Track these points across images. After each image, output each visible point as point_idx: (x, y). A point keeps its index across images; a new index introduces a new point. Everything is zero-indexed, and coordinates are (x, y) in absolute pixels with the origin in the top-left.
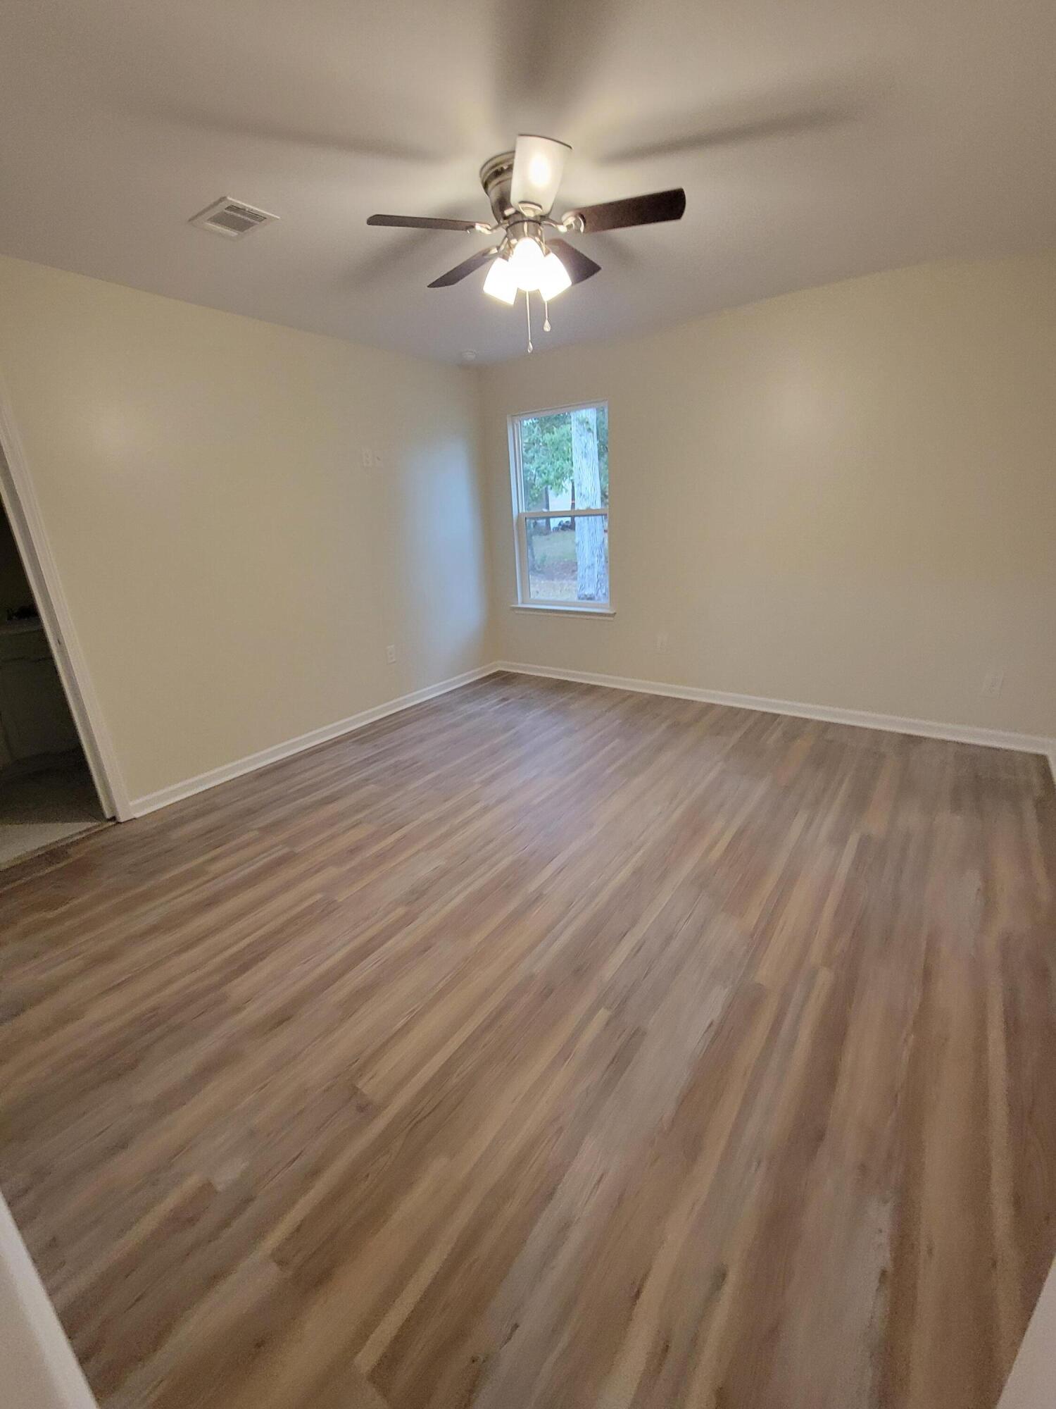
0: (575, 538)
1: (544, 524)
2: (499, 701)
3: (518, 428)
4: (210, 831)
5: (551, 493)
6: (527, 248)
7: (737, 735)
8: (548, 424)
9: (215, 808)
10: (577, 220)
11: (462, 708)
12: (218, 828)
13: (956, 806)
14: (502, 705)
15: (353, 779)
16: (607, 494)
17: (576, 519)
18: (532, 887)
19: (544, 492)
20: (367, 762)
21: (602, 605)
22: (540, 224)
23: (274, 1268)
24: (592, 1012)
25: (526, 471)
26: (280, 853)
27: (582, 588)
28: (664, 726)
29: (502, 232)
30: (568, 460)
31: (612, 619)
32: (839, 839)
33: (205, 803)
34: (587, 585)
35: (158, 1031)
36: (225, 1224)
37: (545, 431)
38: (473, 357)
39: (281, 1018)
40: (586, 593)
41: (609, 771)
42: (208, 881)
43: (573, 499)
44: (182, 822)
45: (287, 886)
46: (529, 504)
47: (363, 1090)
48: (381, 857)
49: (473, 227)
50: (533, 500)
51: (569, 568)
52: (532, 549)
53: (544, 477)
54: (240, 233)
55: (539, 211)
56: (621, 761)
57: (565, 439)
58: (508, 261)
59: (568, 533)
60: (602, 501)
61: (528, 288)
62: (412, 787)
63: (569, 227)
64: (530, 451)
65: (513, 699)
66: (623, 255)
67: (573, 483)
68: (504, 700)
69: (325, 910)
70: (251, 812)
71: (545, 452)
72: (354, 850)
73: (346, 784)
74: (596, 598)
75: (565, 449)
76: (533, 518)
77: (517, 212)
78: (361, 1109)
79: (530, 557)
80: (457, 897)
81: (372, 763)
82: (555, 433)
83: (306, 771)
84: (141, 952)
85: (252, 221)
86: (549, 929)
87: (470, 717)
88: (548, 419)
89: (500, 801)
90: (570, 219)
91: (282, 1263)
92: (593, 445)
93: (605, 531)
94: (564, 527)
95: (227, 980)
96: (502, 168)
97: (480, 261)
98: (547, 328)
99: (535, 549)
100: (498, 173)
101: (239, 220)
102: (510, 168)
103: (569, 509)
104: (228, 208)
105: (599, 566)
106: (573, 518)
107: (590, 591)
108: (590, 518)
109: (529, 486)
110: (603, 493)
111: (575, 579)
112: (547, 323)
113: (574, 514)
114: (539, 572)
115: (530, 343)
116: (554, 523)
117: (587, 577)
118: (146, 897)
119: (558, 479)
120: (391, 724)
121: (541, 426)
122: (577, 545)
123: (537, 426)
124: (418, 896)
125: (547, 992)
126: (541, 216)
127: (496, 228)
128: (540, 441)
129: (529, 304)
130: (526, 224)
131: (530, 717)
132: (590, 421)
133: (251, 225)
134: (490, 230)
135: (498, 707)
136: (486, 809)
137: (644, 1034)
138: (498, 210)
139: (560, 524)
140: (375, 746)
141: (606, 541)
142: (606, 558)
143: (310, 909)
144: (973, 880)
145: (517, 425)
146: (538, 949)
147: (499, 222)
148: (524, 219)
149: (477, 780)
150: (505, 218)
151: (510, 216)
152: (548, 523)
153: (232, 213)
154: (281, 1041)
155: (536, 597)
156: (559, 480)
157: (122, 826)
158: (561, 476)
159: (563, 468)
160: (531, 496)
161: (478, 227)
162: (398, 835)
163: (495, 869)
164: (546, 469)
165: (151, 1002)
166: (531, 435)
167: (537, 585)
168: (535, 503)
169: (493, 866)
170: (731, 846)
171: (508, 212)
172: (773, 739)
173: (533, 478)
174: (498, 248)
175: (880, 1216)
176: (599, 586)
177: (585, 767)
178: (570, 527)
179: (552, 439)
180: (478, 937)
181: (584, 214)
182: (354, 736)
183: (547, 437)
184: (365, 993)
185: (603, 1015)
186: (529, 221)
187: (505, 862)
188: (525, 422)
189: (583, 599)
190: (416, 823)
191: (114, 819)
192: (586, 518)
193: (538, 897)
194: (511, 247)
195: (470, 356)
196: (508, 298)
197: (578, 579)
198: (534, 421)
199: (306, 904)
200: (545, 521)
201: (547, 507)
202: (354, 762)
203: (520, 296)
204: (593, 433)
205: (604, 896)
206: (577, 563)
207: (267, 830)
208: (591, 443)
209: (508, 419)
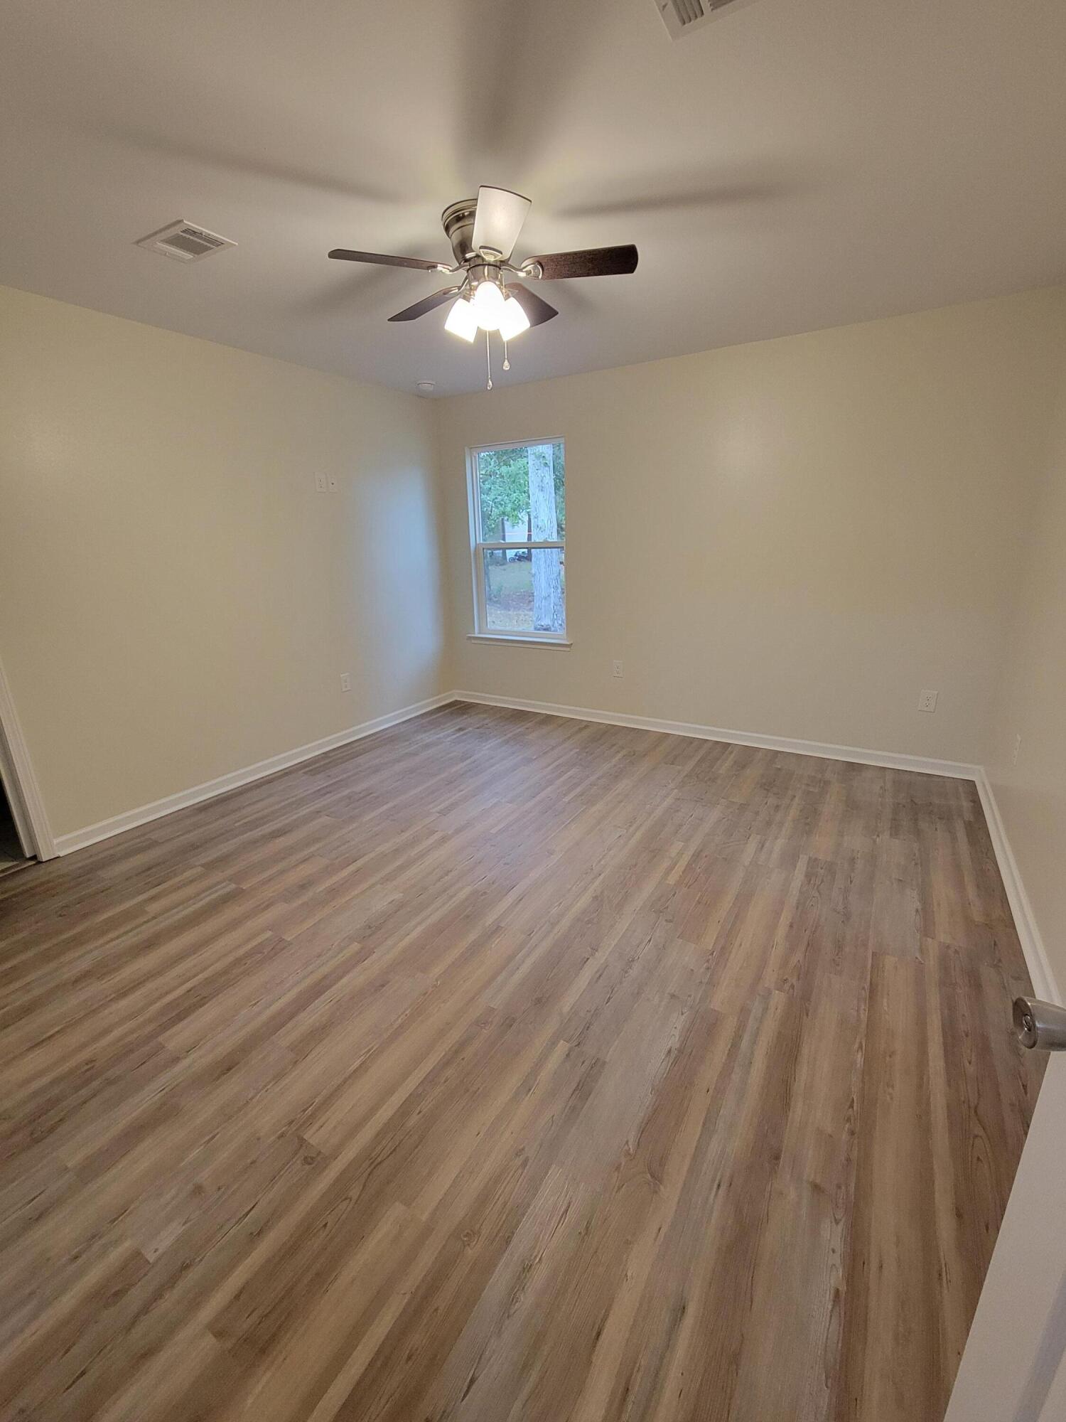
0: (531, 569)
1: (501, 555)
2: (456, 730)
3: (475, 459)
4: (149, 869)
5: (508, 525)
6: (488, 291)
7: (691, 764)
8: (505, 457)
9: (154, 844)
10: (535, 268)
11: (418, 738)
12: (159, 864)
13: (895, 830)
14: (458, 735)
15: (304, 811)
16: (563, 526)
17: (532, 550)
18: (490, 919)
19: (501, 523)
20: (321, 793)
21: (559, 635)
22: (500, 269)
23: (210, 1341)
24: (553, 1044)
25: (483, 502)
26: (228, 889)
27: (539, 619)
28: (620, 756)
29: (463, 273)
30: (524, 493)
31: (568, 649)
32: (789, 859)
33: (140, 840)
34: (543, 616)
35: (95, 1084)
36: (158, 1295)
37: (502, 464)
38: (431, 388)
39: (227, 1066)
40: (543, 624)
41: (566, 799)
42: (148, 921)
43: (530, 530)
44: (113, 860)
45: (234, 924)
46: (486, 534)
47: (311, 1141)
48: (334, 892)
49: (435, 267)
50: (490, 531)
51: (526, 598)
52: (489, 580)
53: (501, 509)
54: (196, 256)
55: (499, 257)
56: (579, 790)
57: (522, 472)
58: (469, 302)
59: (524, 564)
60: (558, 533)
61: (489, 327)
62: (368, 818)
63: (529, 273)
64: (487, 483)
65: (470, 729)
66: (580, 303)
67: (529, 515)
68: (461, 729)
69: (273, 950)
70: (194, 847)
71: (502, 485)
72: (303, 887)
73: (295, 817)
74: (553, 629)
75: (522, 481)
76: (489, 549)
77: (478, 256)
78: (308, 1161)
79: (487, 588)
80: (414, 931)
81: (325, 794)
82: (512, 466)
83: (254, 803)
84: (73, 1001)
85: (209, 245)
86: (511, 958)
87: (427, 746)
88: (505, 453)
89: (458, 831)
90: (529, 266)
91: (219, 1334)
92: (549, 479)
93: (561, 563)
94: (520, 558)
95: (164, 1028)
96: (463, 214)
97: (441, 299)
98: (506, 366)
99: (491, 579)
100: (459, 219)
101: (195, 243)
102: (472, 214)
103: (526, 541)
104: (183, 232)
105: (555, 597)
106: (529, 549)
107: (546, 622)
108: (546, 550)
109: (486, 517)
110: (559, 525)
111: (531, 609)
112: (506, 363)
113: (530, 546)
114: (496, 602)
115: (490, 382)
116: (510, 554)
117: (543, 608)
118: (78, 941)
119: (514, 510)
120: (344, 754)
121: (498, 458)
122: (534, 576)
123: (494, 458)
124: (373, 930)
125: (509, 1023)
126: (501, 261)
127: (457, 269)
128: (497, 473)
129: (488, 341)
130: (486, 267)
131: (487, 747)
132: (547, 456)
133: (207, 249)
134: (451, 271)
135: (455, 736)
136: (444, 840)
137: (604, 1063)
138: (460, 253)
139: (516, 555)
140: (329, 776)
141: (563, 573)
142: (562, 589)
143: (257, 950)
144: (912, 901)
145: (475, 457)
146: (500, 979)
147: (460, 264)
148: (484, 263)
149: (434, 810)
150: (466, 261)
151: (471, 258)
152: (504, 553)
153: (188, 236)
154: (231, 1088)
155: (493, 627)
156: (516, 512)
157: (43, 866)
158: (517, 508)
159: (520, 501)
160: (488, 527)
161: (440, 268)
162: (352, 868)
163: (454, 899)
164: (502, 500)
165: (85, 1055)
166: (487, 467)
167: (493, 615)
168: (492, 534)
169: (452, 897)
170: (689, 867)
171: (468, 256)
172: (724, 767)
173: (489, 509)
174: (459, 288)
175: (833, 1236)
176: (555, 616)
177: (543, 795)
178: (528, 558)
179: (508, 473)
180: (437, 970)
181: (541, 262)
182: (306, 766)
183: (504, 469)
184: (319, 1033)
185: (562, 1047)
186: (489, 265)
187: (462, 895)
188: (482, 454)
189: (539, 630)
190: (372, 855)
191: (34, 858)
192: (542, 550)
193: (497, 929)
194: (472, 289)
195: (427, 387)
196: (469, 336)
197: (535, 610)
198: (491, 453)
199: (254, 943)
200: (501, 551)
201: (504, 539)
202: (306, 793)
203: (481, 334)
204: (549, 467)
205: (565, 923)
206: (533, 593)
207: (210, 866)
208: (548, 477)
209: (467, 450)
